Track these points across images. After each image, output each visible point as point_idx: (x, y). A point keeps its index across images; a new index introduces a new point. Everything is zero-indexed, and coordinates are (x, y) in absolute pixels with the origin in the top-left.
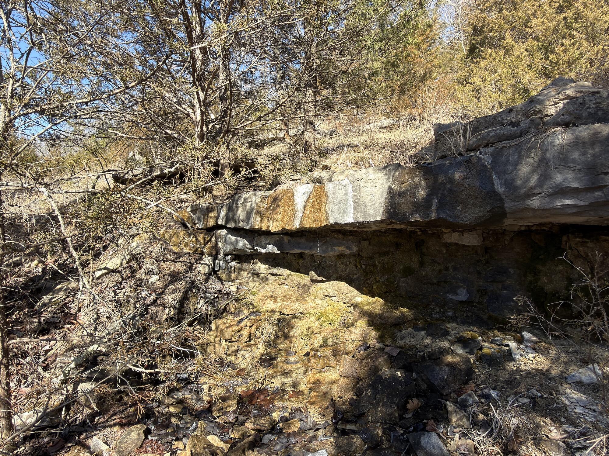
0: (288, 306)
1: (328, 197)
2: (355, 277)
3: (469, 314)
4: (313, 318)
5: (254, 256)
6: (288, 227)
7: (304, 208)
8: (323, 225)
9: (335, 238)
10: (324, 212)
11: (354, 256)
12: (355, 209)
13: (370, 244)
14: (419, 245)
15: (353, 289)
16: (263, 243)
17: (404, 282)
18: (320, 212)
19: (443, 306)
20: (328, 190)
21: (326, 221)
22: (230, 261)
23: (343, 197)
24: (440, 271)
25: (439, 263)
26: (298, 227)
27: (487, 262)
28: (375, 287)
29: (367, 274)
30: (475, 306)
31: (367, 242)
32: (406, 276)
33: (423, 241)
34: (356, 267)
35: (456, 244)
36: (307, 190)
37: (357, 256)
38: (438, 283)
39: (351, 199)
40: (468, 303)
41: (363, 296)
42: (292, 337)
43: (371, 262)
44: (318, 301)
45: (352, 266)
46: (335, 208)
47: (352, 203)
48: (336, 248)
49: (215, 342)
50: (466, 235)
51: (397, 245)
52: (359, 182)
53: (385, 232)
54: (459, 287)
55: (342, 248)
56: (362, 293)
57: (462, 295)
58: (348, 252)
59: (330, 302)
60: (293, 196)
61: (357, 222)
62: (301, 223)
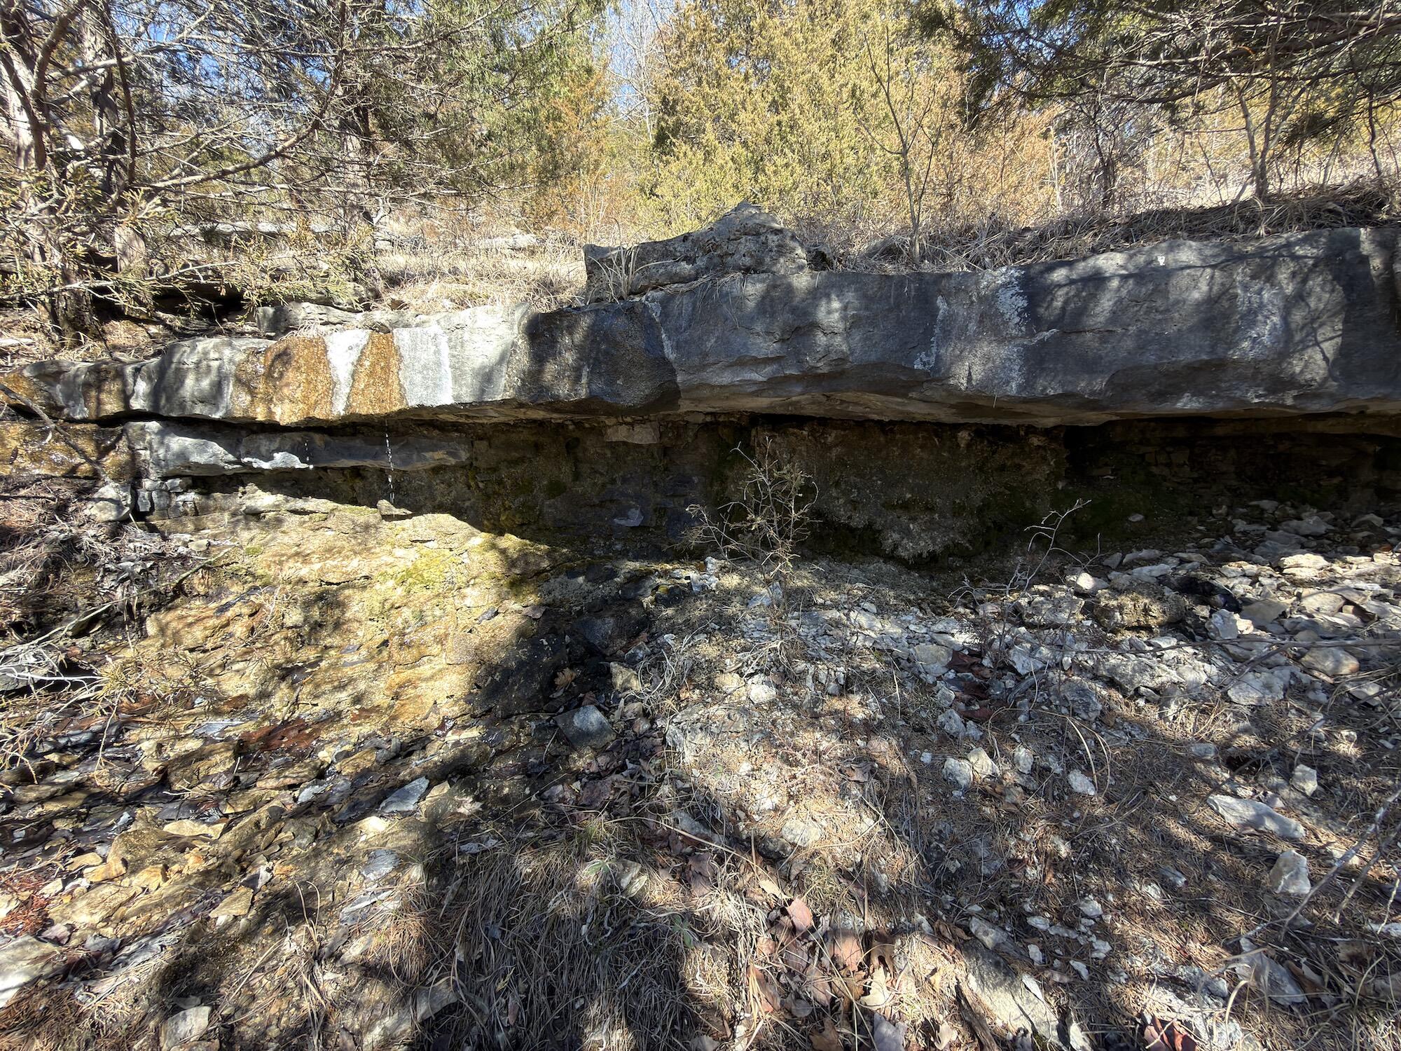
0: (336, 567)
1: (401, 356)
2: (467, 504)
3: (644, 544)
4: (391, 583)
5: (244, 478)
6: (319, 414)
7: (353, 376)
8: (396, 409)
9: (425, 437)
10: (395, 386)
11: (463, 467)
12: (456, 380)
13: (490, 446)
14: (572, 446)
15: (465, 524)
16: (263, 449)
17: (550, 506)
18: (387, 384)
19: (608, 537)
20: (401, 344)
21: (401, 402)
22: (179, 490)
23: (432, 358)
24: (604, 485)
25: (602, 474)
26: (342, 413)
27: (666, 469)
28: (503, 518)
29: (489, 497)
30: (652, 533)
31: (485, 443)
32: (554, 497)
33: (577, 440)
34: (469, 487)
35: (625, 443)
36: (357, 341)
37: (470, 467)
38: (602, 504)
39: (446, 361)
40: (642, 528)
41: (484, 534)
42: (349, 620)
43: (494, 477)
44: (399, 552)
45: (461, 486)
46: (418, 378)
47: (449, 370)
48: (428, 455)
50: (637, 428)
51: (537, 447)
52: (460, 332)
53: (515, 426)
54: (630, 507)
55: (439, 455)
56: (482, 531)
57: (635, 518)
58: (452, 461)
59: (424, 551)
60: (326, 351)
61: (461, 404)
62: (348, 406)
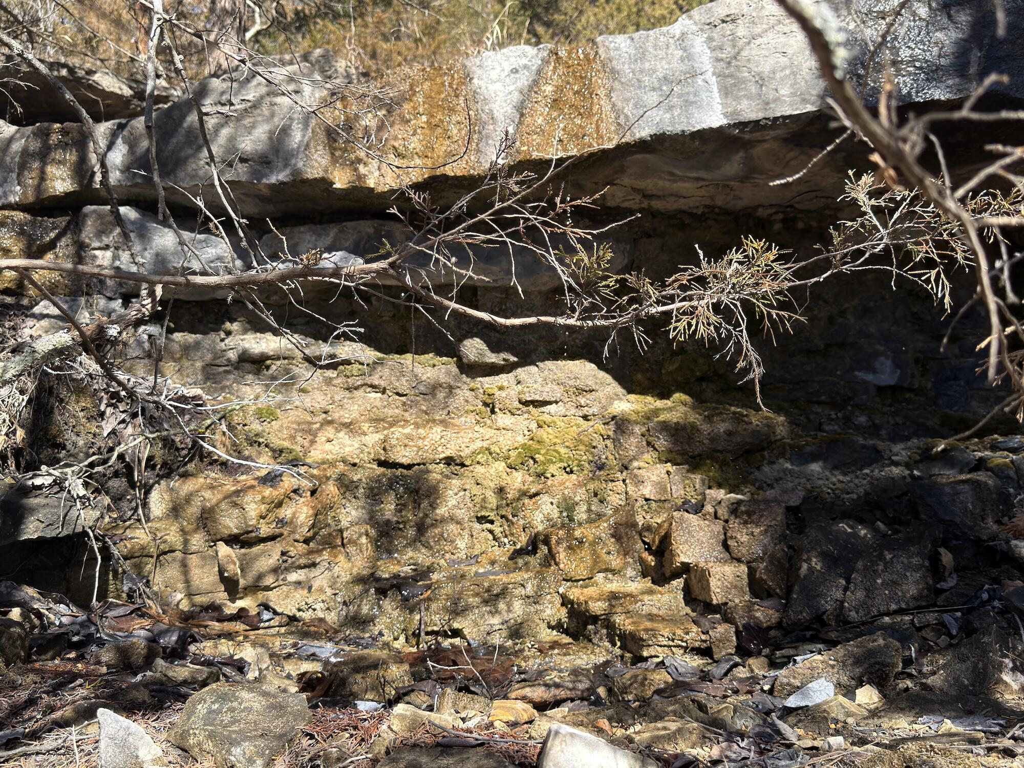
0: (409, 437)
1: (614, 72)
3: (899, 420)
4: (500, 466)
6: (455, 169)
7: (520, 109)
10: (607, 113)
12: (727, 92)
15: (608, 378)
18: (588, 114)
19: (845, 404)
20: (613, 55)
21: (620, 136)
23: (678, 66)
31: (657, 242)
36: (526, 61)
38: (828, 349)
39: (706, 69)
40: (895, 390)
41: (632, 397)
42: (443, 521)
44: (502, 419)
46: (651, 98)
47: (713, 80)
49: (185, 552)
52: (728, 27)
53: (701, 217)
54: (878, 355)
56: (632, 391)
57: (885, 373)
59: (544, 419)
60: (468, 79)
